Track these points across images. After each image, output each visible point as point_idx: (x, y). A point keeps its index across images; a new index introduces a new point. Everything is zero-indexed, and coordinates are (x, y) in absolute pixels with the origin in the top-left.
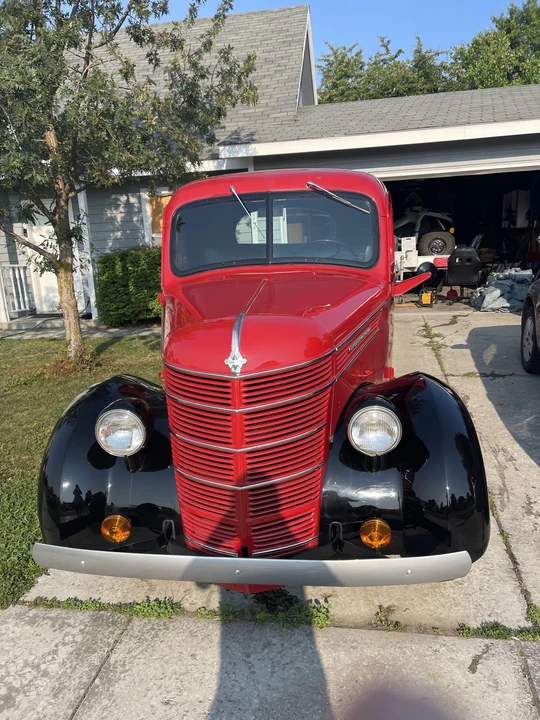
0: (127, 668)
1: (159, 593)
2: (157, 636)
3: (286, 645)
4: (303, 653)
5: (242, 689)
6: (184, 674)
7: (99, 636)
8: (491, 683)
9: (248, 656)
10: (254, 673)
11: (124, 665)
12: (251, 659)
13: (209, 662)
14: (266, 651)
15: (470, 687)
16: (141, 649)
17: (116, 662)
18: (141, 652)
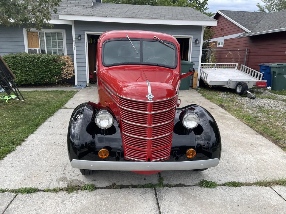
0: (16, 209)
1: (29, 185)
2: (28, 198)
3: (78, 196)
4: (84, 198)
5: (61, 211)
6: (38, 209)
7: (4, 200)
8: (145, 200)
9: (64, 201)
10: (66, 206)
11: (15, 209)
12: (65, 202)
13: (49, 205)
14: (71, 199)
15: (138, 202)
16: (21, 203)
17: (11, 208)
18: (22, 204)
